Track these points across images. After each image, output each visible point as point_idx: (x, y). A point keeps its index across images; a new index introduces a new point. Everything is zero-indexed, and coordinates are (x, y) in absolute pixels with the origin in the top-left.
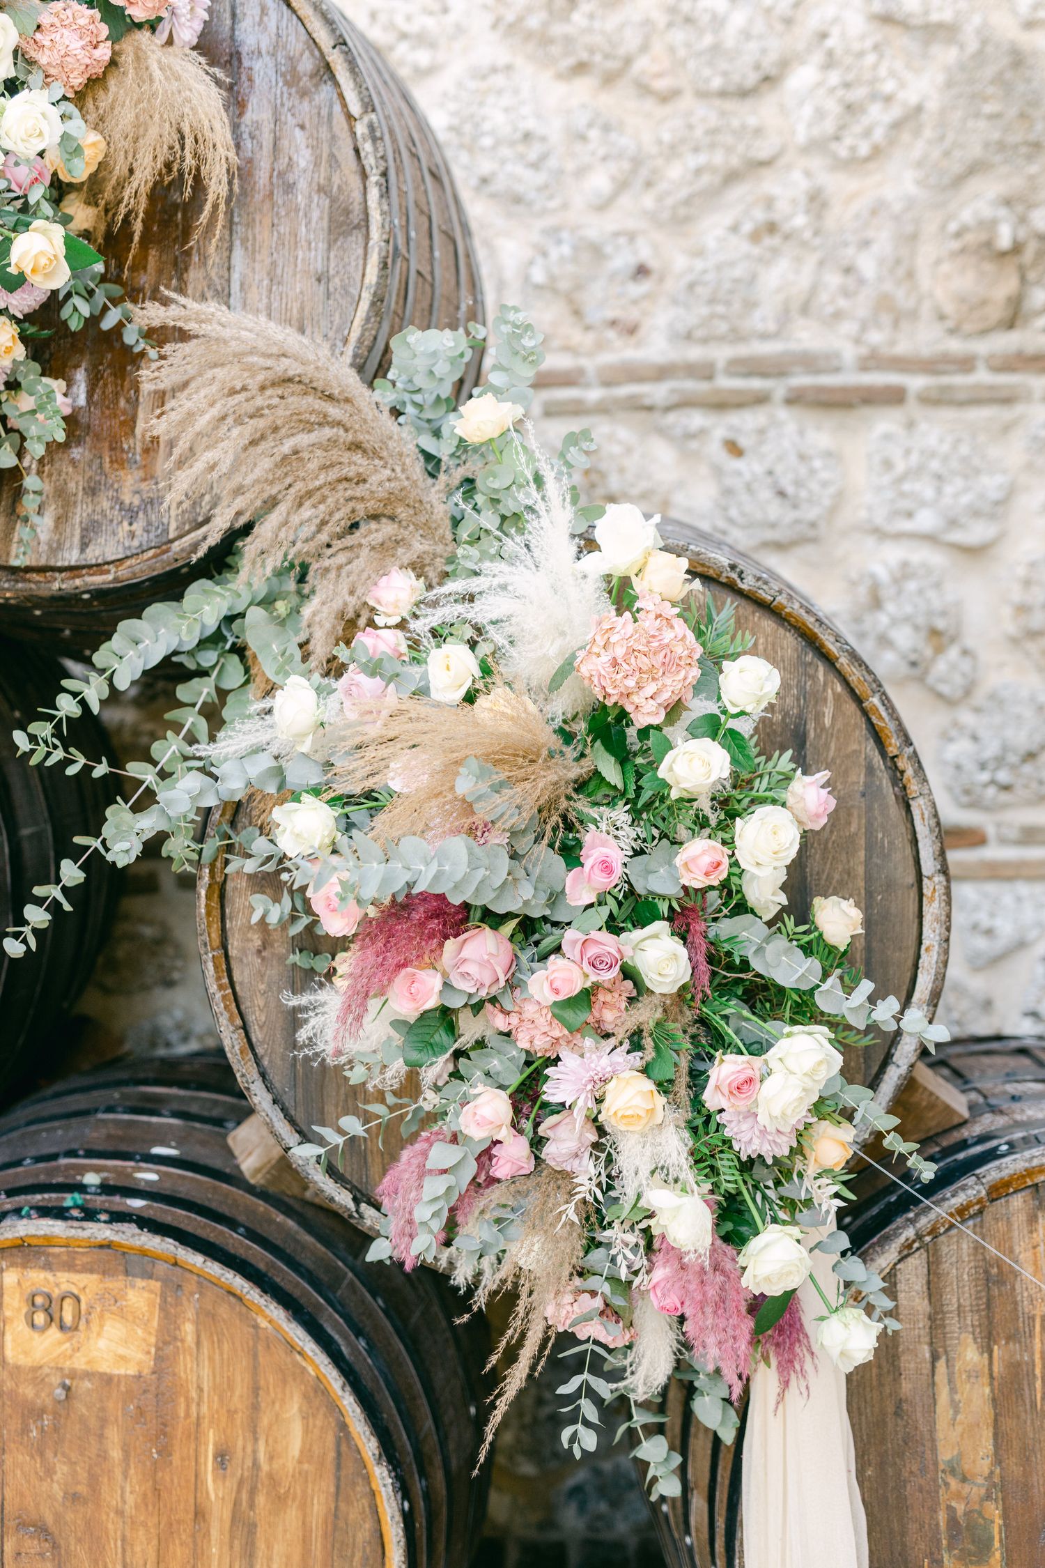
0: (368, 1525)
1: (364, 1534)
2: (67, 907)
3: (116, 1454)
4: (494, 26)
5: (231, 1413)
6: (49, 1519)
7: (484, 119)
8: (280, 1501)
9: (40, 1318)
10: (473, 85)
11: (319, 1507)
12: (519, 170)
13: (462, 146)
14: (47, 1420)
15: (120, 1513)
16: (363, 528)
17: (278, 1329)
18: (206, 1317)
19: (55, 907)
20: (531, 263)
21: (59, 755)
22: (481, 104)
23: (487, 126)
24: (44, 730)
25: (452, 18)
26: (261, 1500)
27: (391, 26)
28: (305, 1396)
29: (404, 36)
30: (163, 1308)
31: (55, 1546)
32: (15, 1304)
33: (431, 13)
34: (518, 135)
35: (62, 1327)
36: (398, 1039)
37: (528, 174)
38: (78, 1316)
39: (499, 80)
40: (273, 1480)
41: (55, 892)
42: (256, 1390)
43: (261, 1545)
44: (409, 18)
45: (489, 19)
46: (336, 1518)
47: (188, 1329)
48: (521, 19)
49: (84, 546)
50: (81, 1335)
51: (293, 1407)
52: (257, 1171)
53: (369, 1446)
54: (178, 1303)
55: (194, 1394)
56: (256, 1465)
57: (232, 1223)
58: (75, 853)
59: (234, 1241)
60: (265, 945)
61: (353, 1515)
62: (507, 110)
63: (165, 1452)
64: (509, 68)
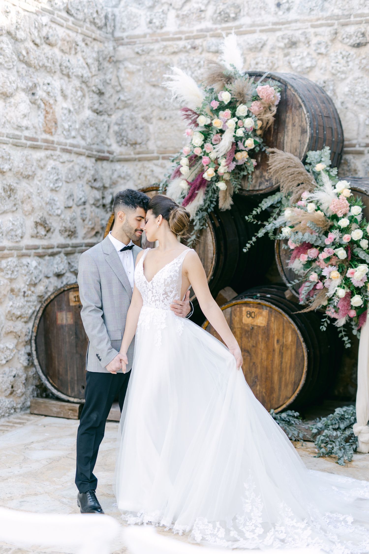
0: (302, 354)
1: (301, 356)
2: (253, 244)
3: (260, 339)
4: (359, 68)
5: (280, 334)
6: (249, 350)
7: (356, 89)
8: (287, 349)
9: (248, 316)
10: (354, 82)
11: (294, 350)
12: (364, 100)
13: (351, 95)
14: (249, 333)
15: (261, 349)
16: (300, 185)
17: (287, 319)
18: (276, 317)
19: (251, 244)
20: (366, 120)
21: (252, 220)
22: (356, 85)
23: (357, 90)
24: (251, 216)
25: (350, 67)
26: (284, 349)
27: (336, 70)
28: (292, 331)
29: (339, 72)
30: (269, 315)
31: (250, 354)
32: (244, 313)
33: (345, 67)
34: (364, 92)
35: (252, 317)
36: (303, 266)
37: (365, 100)
38: (255, 316)
39: (360, 80)
40: (286, 345)
41: (251, 242)
42: (284, 330)
43: (284, 356)
44: (340, 68)
45: (358, 67)
46: (296, 353)
47: (273, 319)
48: (365, 67)
49: (259, 186)
50: (255, 319)
51: (290, 333)
52: (288, 297)
53: (302, 339)
54: (271, 314)
55: (273, 330)
56: (283, 343)
57: (282, 303)
58: (255, 236)
59: (282, 305)
60: (286, 253)
61: (299, 352)
62: (361, 87)
63: (268, 339)
64: (362, 77)
